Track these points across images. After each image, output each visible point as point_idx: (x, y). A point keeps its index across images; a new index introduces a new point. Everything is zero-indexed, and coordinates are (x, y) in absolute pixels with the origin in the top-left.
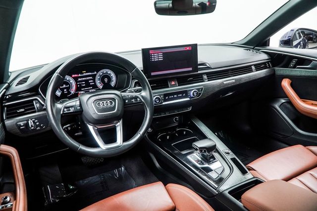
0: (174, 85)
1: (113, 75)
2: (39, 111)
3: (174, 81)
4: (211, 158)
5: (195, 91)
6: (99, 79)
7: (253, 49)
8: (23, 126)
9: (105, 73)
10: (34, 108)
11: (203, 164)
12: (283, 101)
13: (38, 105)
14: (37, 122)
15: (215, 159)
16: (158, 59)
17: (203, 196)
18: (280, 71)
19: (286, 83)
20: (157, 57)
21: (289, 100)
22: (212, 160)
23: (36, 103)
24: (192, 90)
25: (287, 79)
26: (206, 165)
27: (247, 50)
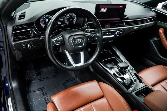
0: (108, 27)
1: (75, 17)
2: (33, 37)
3: (108, 24)
4: (124, 72)
5: (118, 32)
6: (67, 19)
7: (148, 7)
8: (24, 47)
9: (71, 15)
10: (30, 35)
11: (120, 75)
12: (156, 39)
13: (32, 34)
14: (32, 44)
15: (126, 73)
16: (104, 11)
17: (119, 92)
18: (160, 23)
19: (161, 31)
20: (103, 10)
21: (160, 39)
22: (124, 73)
23: (31, 32)
24: (117, 31)
25: (163, 29)
26: (122, 76)
27: (146, 8)
